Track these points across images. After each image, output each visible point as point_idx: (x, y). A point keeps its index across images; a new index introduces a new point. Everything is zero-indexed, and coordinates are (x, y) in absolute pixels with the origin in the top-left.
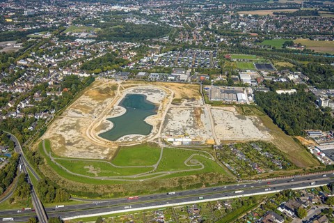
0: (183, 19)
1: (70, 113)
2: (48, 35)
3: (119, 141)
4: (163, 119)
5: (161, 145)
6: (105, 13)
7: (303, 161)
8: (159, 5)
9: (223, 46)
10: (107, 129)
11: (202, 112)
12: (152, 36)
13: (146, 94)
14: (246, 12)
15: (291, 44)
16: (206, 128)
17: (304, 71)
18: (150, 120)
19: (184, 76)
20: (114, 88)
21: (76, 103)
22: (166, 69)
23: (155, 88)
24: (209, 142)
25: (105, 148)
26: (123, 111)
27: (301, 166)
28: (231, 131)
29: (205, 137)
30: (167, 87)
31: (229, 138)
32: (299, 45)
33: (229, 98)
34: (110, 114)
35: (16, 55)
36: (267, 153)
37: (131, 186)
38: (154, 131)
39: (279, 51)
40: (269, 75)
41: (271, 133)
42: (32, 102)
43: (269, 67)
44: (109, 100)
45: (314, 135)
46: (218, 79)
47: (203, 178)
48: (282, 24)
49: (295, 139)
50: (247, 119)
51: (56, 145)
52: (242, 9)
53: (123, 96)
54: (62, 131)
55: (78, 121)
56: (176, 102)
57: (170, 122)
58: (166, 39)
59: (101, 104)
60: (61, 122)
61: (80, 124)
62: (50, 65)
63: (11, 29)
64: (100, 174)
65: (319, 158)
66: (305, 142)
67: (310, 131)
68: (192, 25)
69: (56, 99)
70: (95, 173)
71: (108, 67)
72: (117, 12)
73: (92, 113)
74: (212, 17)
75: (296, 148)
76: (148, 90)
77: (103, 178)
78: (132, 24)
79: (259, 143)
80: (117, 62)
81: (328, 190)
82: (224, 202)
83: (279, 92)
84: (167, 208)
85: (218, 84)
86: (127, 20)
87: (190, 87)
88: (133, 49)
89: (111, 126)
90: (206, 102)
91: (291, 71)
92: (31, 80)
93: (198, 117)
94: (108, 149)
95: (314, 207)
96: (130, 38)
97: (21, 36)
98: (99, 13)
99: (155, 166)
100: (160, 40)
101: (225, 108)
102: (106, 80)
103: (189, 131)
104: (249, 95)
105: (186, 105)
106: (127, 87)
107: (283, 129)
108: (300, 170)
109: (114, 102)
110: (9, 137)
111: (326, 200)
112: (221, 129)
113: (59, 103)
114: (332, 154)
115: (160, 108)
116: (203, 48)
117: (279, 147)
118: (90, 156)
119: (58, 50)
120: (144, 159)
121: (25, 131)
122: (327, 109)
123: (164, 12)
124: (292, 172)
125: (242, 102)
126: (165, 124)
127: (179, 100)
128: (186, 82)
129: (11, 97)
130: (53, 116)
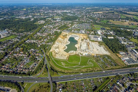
0: (81, 14)
1: (57, 43)
2: (50, 19)
3: (69, 53)
5: (80, 55)
7: (120, 63)
8: (75, 10)
9: (91, 22)
10: (66, 49)
11: (89, 44)
12: (74, 19)
14: (96, 12)
15: (109, 22)
16: (91, 49)
17: (114, 31)
18: (76, 46)
20: (67, 35)
21: (58, 40)
22: (79, 29)
23: (77, 35)
24: (93, 55)
25: (66, 55)
26: (69, 42)
27: (120, 65)
28: (98, 51)
29: (91, 53)
30: (79, 35)
31: (98, 53)
32: (111, 22)
33: (95, 39)
34: (66, 43)
35: (43, 25)
36: (109, 59)
38: (78, 50)
39: (106, 24)
40: (105, 32)
41: (109, 52)
42: (47, 39)
43: (104, 29)
46: (92, 33)
47: (93, 69)
48: (105, 16)
49: (116, 55)
50: (102, 47)
51: (53, 54)
52: (95, 11)
53: (69, 38)
54: (55, 49)
55: (58, 46)
57: (82, 47)
58: (77, 20)
59: (64, 40)
60: (55, 46)
62: (51, 28)
63: (42, 17)
64: (65, 66)
66: (120, 56)
67: (120, 52)
68: (83, 16)
69: (53, 38)
72: (66, 12)
73: (62, 43)
74: (88, 14)
75: (117, 58)
76: (75, 36)
77: (66, 67)
78: (69, 16)
79: (106, 55)
80: (67, 27)
81: (130, 75)
82: (100, 78)
83: (109, 38)
84: (84, 80)
85: (92, 34)
86: (68, 15)
87: (85, 35)
88: (70, 23)
89: (67, 48)
90: (90, 40)
91: (110, 30)
92: (47, 32)
93: (89, 45)
95: (127, 82)
96: (69, 19)
97: (44, 19)
98: (61, 12)
99: (79, 63)
100: (76, 20)
101: (95, 43)
102: (64, 32)
103: (87, 50)
104: (101, 38)
105: (85, 41)
106: (70, 35)
107: (112, 51)
108: (120, 67)
109: (67, 40)
110: (42, 50)
111: (131, 80)
112: (95, 50)
113: (54, 40)
114: (128, 61)
115: (78, 42)
116: (87, 23)
117: (112, 57)
118: (62, 58)
119: (53, 23)
120: (76, 60)
121: (46, 49)
122: (123, 44)
123: (76, 12)
124: (118, 67)
125: (99, 41)
126: (80, 47)
127: (83, 39)
128: (84, 34)
129: (43, 38)
130: (52, 43)
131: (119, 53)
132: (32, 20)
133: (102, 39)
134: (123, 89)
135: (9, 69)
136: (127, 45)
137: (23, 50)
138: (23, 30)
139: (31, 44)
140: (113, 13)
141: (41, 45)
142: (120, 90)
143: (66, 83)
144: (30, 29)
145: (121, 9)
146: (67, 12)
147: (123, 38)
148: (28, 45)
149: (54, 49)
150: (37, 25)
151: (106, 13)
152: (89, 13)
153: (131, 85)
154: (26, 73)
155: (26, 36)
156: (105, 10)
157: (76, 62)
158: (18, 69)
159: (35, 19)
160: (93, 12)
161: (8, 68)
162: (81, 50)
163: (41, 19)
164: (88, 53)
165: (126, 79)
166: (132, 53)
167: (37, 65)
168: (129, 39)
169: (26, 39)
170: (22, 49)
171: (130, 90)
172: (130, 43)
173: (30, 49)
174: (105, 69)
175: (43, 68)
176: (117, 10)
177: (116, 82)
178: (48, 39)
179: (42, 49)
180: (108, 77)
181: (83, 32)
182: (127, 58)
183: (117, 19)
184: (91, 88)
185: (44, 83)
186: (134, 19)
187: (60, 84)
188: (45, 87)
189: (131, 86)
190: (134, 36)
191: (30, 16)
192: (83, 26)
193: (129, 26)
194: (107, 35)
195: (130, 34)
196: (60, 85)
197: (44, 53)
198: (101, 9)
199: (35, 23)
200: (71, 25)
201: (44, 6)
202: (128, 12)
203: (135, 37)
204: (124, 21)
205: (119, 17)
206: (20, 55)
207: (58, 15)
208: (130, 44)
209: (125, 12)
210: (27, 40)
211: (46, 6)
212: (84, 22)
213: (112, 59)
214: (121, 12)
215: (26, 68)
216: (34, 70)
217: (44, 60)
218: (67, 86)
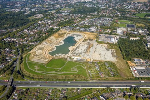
1: (44, 43)
2: (54, 12)
3: (54, 56)
4: (75, 48)
5: (68, 59)
10: (53, 51)
11: (92, 46)
13: (75, 37)
15: (149, 15)
16: (90, 53)
17: (148, 29)
18: (71, 48)
19: (93, 30)
20: (65, 33)
21: (48, 39)
23: (81, 34)
24: (88, 60)
26: (63, 43)
27: (123, 76)
28: (100, 56)
29: (87, 57)
30: (85, 34)
31: (97, 59)
33: (107, 40)
34: (57, 44)
35: (39, 19)
36: (110, 68)
37: (46, 76)
40: (130, 30)
42: (34, 38)
44: (60, 39)
45: (136, 61)
49: (127, 62)
50: (110, 51)
53: (66, 37)
54: (37, 50)
55: (45, 46)
56: (85, 41)
57: (78, 49)
58: (95, 13)
59: (56, 40)
60: (40, 46)
61: (45, 48)
62: (47, 24)
63: (44, 9)
65: (133, 73)
66: (131, 64)
69: (42, 37)
70: (37, 69)
71: (67, 25)
73: (51, 44)
76: (77, 35)
77: (38, 72)
79: (109, 62)
80: (71, 23)
82: (78, 89)
88: (80, 17)
89: (55, 49)
90: (97, 42)
91: (142, 28)
92: (38, 29)
93: (90, 48)
94: (48, 59)
95: (118, 98)
99: (60, 69)
101: (103, 45)
102: (63, 30)
103: (82, 54)
105: (88, 42)
106: (70, 33)
108: (120, 78)
112: (96, 54)
113: (42, 39)
114: (141, 72)
115: (77, 43)
117: (117, 65)
119: (54, 18)
121: (25, 49)
124: (117, 78)
126: (75, 50)
128: (93, 32)
129: (29, 35)
130: (38, 43)
132: (28, 13)
144: (18, 25)
148: (5, 44)
150: (29, 20)
157: (56, 67)
159: (31, 12)
162: (73, 53)
164: (82, 57)
169: (5, 37)
173: (5, 48)
174: (94, 79)
177: (99, 95)
182: (142, 68)
187: (19, 89)
197: (20, 54)
199: (29, 17)
200: (80, 20)
207: (68, 6)
213: (115, 68)
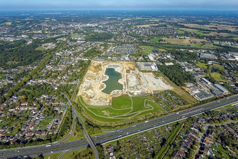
0: (116, 29)
1: (86, 80)
2: (65, 39)
3: (111, 94)
4: (126, 81)
5: (130, 95)
6: (85, 27)
7: (189, 100)
8: (105, 23)
9: (136, 42)
10: (104, 88)
11: (140, 76)
12: (107, 39)
13: (114, 68)
14: (140, 26)
15: (162, 40)
16: (145, 84)
17: (172, 54)
18: (120, 81)
20: (100, 65)
21: (87, 74)
22: (118, 55)
23: (117, 64)
24: (149, 92)
25: (107, 99)
26: (108, 77)
27: (190, 102)
28: (155, 86)
29: (146, 89)
30: (121, 64)
31: (156, 90)
32: (165, 41)
33: (148, 68)
34: (103, 79)
35: (55, 50)
36: (174, 96)
38: (124, 87)
39: (158, 44)
40: (159, 56)
41: (171, 85)
42: (68, 75)
43: (157, 52)
45: (188, 85)
46: (140, 59)
47: (154, 114)
48: (155, 31)
49: (182, 88)
50: (159, 79)
51: (85, 99)
52: (137, 25)
53: (105, 70)
55: (91, 84)
56: (128, 71)
57: (129, 83)
58: (113, 40)
59: (97, 74)
60: (84, 85)
61: (92, 86)
62: (70, 55)
64: (111, 116)
66: (187, 89)
67: (186, 83)
68: (121, 33)
69: (78, 73)
70: (108, 115)
71: (95, 55)
73: (95, 79)
74: (127, 29)
75: (184, 93)
76: (114, 66)
77: (112, 118)
78: (97, 33)
79: (169, 91)
80: (98, 53)
81: (206, 115)
82: (167, 126)
83: (167, 64)
84: (145, 132)
85: (141, 61)
86: (95, 31)
87: (131, 64)
88: (101, 45)
89: (105, 86)
90: (140, 71)
91: (167, 53)
92: (64, 63)
93: (139, 79)
95: (204, 125)
96: (99, 39)
97: (54, 40)
98: (83, 27)
99: (132, 108)
100: (111, 40)
101: (148, 74)
102: (96, 61)
103: (139, 87)
104: (155, 66)
106: (105, 65)
107: (176, 83)
108: (190, 105)
109: (102, 73)
110: (63, 95)
111: (208, 121)
112: (150, 84)
113: (80, 75)
114: (200, 95)
115: (122, 75)
116: (129, 43)
117: (177, 93)
118: (102, 104)
119: (71, 47)
120: (126, 104)
121: (70, 92)
122: (188, 72)
123: (108, 26)
124: (188, 106)
125: (154, 70)
126: (127, 83)
127: (129, 70)
128: (128, 61)
129: (58, 73)
130: (79, 82)
131: (185, 85)
132: (30, 42)
133: (158, 67)
134: (201, 135)
135: (7, 137)
136: (194, 72)
137: (26, 99)
138: (17, 63)
139: (38, 86)
140: (165, 26)
141: (58, 87)
142: (197, 137)
143: (118, 142)
144: (31, 60)
145: (175, 20)
146: (91, 27)
147: (186, 63)
148: (34, 89)
149: (84, 92)
150: (41, 52)
151: (155, 26)
152: (129, 27)
153: (210, 127)
154: (43, 138)
155: (24, 74)
156: (153, 22)
157: (126, 106)
158: (26, 135)
159: (34, 40)
160: (135, 25)
161: (4, 137)
162: (129, 87)
163: (48, 41)
164: (141, 90)
165: (202, 121)
166: (202, 83)
167: (60, 122)
168: (194, 64)
169: (27, 79)
170: (23, 97)
171: (210, 135)
172: (196, 69)
173: (40, 95)
174: (171, 111)
175: (73, 125)
176: (170, 21)
177: (189, 127)
178: (70, 76)
179: (62, 93)
180: (177, 122)
181: (127, 58)
182: (197, 92)
183: (172, 35)
184: (157, 142)
185: (82, 149)
186: (195, 34)
187: (108, 145)
188: (84, 155)
189: (210, 129)
190: (200, 59)
191: (23, 36)
192: (125, 48)
193: (191, 44)
194: (162, 60)
195: (194, 56)
196: (110, 146)
197: (68, 99)
198: (147, 21)
199: (37, 48)
200: (104, 49)
201: (47, 16)
202: (185, 25)
203: (201, 61)
204: (183, 37)
205: (175, 32)
206: (22, 109)
207: (77, 31)
208: (197, 71)
209: (182, 24)
210: (30, 80)
211: (51, 16)
212: (125, 43)
213: (178, 96)
214: (176, 24)
215: (40, 131)
216: (57, 130)
217: (71, 111)
218: (120, 147)
